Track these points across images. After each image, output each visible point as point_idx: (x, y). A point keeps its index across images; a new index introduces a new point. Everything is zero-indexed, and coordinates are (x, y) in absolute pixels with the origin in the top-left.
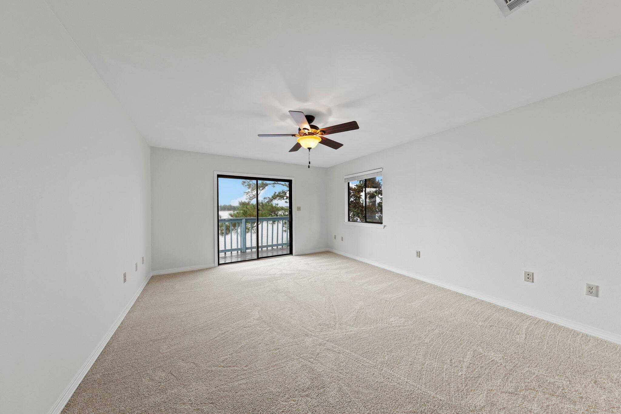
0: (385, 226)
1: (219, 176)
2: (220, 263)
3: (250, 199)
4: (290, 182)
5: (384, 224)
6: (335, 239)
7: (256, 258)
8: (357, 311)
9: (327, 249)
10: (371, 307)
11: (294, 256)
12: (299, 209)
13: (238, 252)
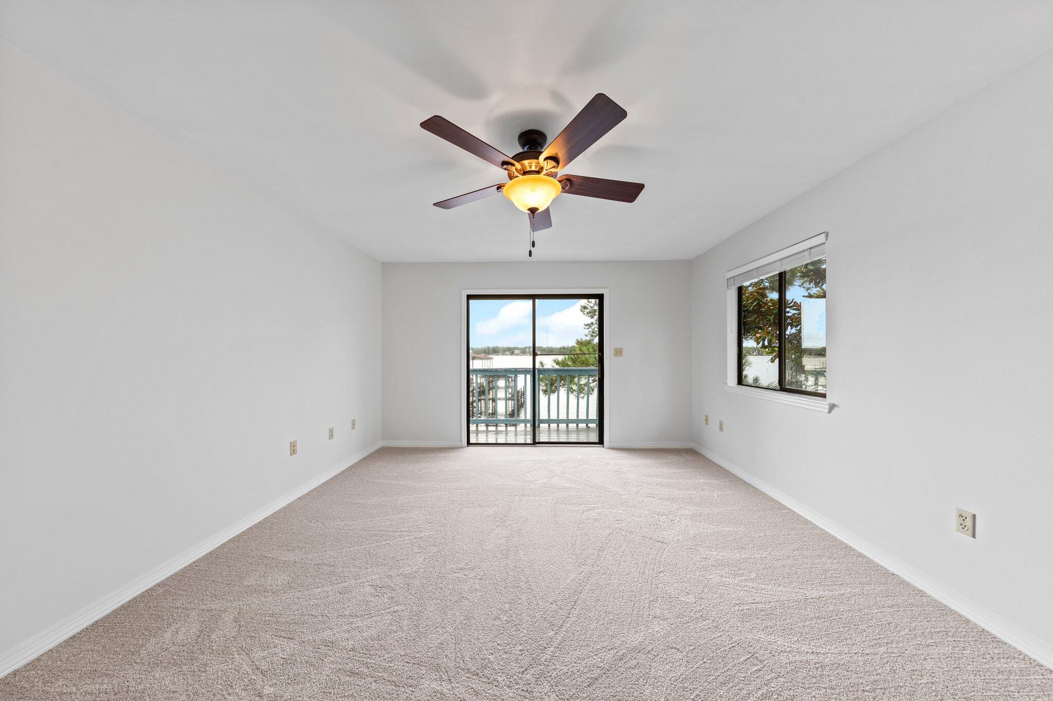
0: (832, 407)
1: (469, 297)
2: (471, 442)
3: (592, 336)
4: (600, 297)
5: (830, 399)
6: (706, 424)
7: (529, 441)
8: (620, 653)
9: (691, 445)
10: (679, 656)
11: (606, 448)
12: (618, 352)
13: (526, 426)
